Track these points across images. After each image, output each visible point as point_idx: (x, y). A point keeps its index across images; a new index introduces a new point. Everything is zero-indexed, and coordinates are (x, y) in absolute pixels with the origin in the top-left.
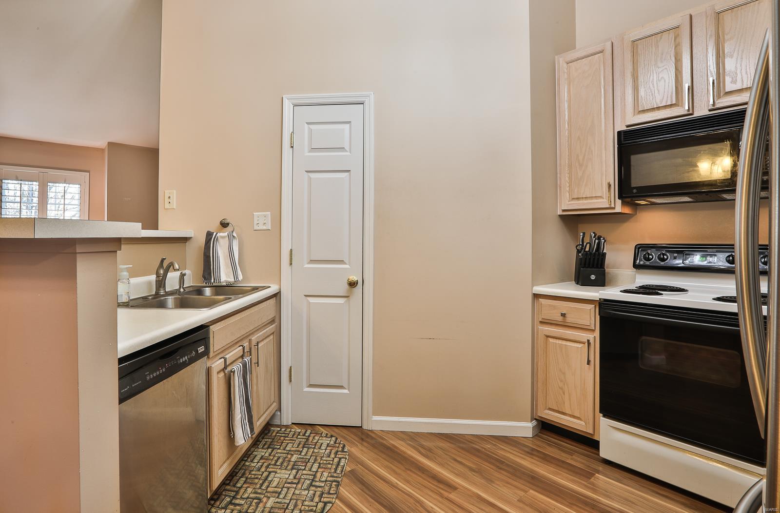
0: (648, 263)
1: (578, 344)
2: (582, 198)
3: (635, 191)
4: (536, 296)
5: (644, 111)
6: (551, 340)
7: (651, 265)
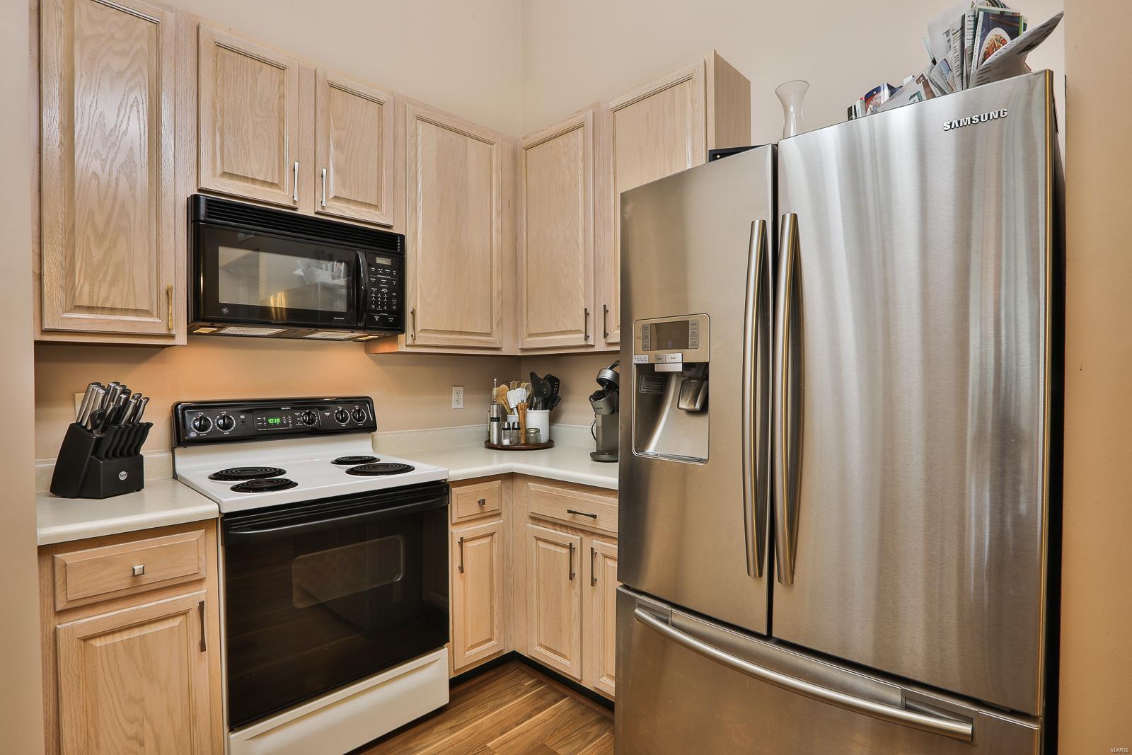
0: (203, 434)
1: (171, 620)
2: (103, 308)
3: (225, 311)
4: (47, 551)
5: (231, 175)
6: (98, 643)
7: (210, 437)
